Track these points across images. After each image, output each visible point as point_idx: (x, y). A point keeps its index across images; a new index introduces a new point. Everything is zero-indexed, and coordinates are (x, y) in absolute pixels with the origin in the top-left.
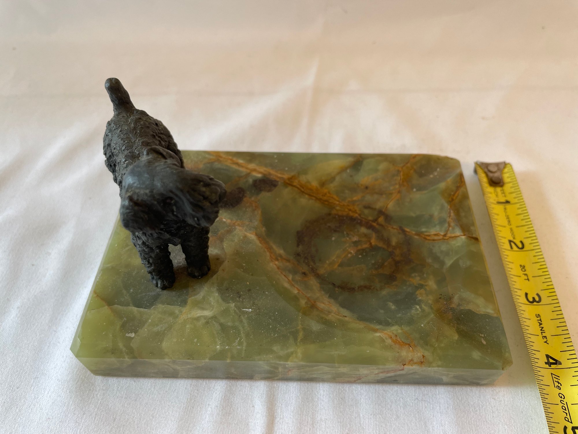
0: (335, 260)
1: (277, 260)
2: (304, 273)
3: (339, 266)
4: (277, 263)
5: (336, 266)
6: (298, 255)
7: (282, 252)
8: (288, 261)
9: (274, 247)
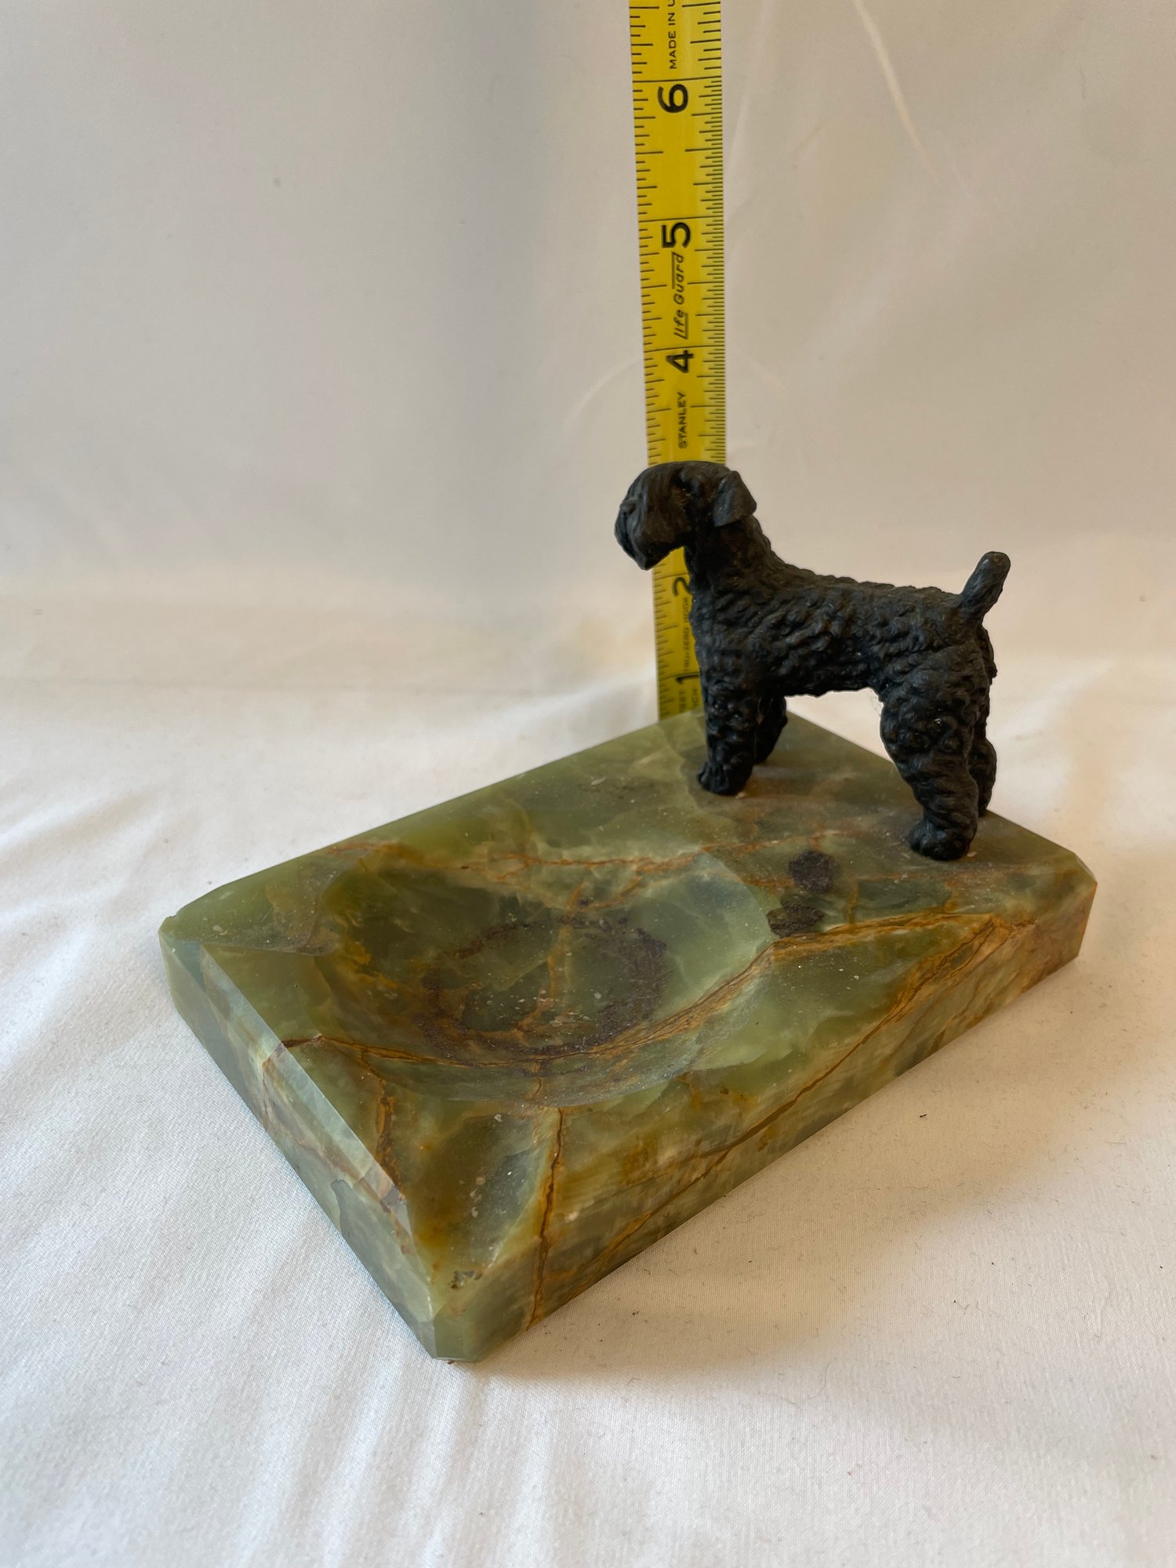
0: (561, 969)
1: (639, 873)
2: (585, 903)
3: (545, 965)
4: (634, 867)
5: (550, 960)
6: (624, 921)
7: (649, 892)
8: (626, 893)
9: (665, 883)
